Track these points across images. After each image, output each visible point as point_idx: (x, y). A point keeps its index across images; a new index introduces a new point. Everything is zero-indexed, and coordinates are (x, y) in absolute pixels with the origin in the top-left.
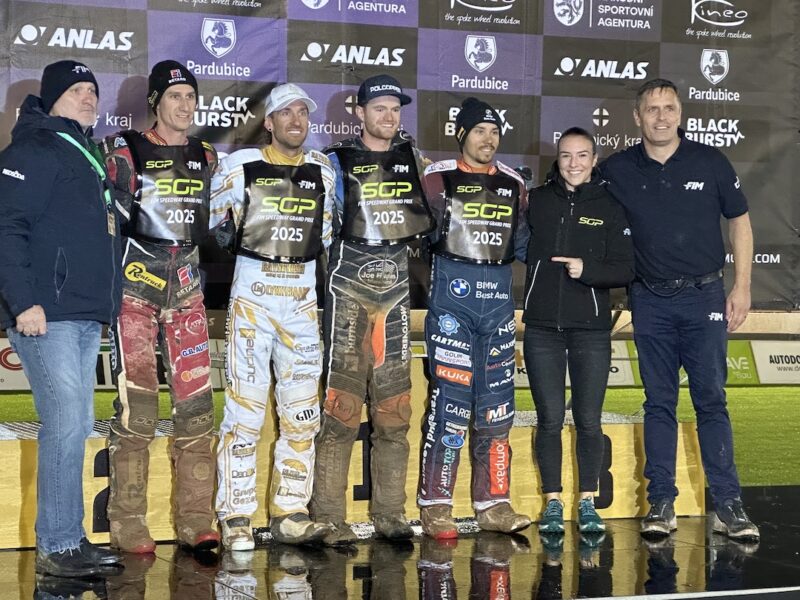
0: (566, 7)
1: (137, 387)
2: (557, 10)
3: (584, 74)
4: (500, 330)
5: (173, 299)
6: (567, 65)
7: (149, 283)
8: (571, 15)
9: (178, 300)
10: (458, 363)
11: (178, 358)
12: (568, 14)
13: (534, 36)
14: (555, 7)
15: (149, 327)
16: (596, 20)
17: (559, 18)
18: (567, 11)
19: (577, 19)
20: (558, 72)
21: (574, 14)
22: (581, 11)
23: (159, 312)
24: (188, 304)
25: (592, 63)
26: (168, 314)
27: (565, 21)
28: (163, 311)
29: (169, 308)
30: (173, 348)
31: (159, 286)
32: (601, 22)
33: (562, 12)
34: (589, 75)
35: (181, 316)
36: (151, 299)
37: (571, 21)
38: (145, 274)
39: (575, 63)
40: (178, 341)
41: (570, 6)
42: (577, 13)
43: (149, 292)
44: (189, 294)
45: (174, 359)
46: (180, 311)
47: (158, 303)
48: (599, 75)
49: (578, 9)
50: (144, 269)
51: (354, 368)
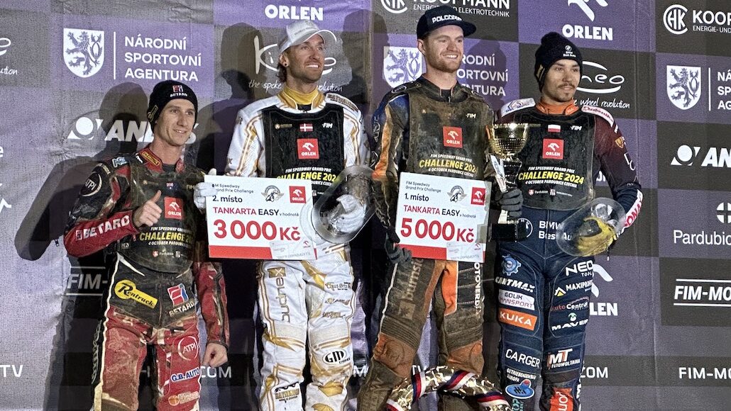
0: (682, 89)
1: (112, 399)
2: (671, 92)
3: (705, 164)
4: (568, 269)
5: (166, 318)
6: (685, 153)
7: (140, 300)
8: (687, 97)
9: (171, 319)
10: (518, 305)
11: (167, 382)
12: (683, 96)
13: (645, 122)
14: (668, 89)
15: (137, 346)
16: (715, 103)
17: (674, 102)
18: (682, 93)
19: (693, 102)
20: (675, 162)
21: (690, 97)
22: (698, 93)
23: (150, 330)
24: (182, 325)
25: (713, 151)
26: (160, 335)
27: (680, 104)
28: (155, 331)
29: (160, 327)
30: (163, 371)
31: (151, 303)
32: (721, 105)
33: (676, 95)
34: (710, 165)
35: (173, 337)
36: (142, 317)
37: (687, 104)
38: (135, 291)
39: (693, 151)
40: (169, 365)
41: (686, 88)
42: (694, 96)
43: (140, 310)
44: (183, 314)
45: (163, 382)
46: (173, 332)
47: (149, 322)
48: (721, 165)
49: (695, 91)
50: (134, 288)
51: (409, 316)
